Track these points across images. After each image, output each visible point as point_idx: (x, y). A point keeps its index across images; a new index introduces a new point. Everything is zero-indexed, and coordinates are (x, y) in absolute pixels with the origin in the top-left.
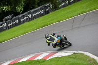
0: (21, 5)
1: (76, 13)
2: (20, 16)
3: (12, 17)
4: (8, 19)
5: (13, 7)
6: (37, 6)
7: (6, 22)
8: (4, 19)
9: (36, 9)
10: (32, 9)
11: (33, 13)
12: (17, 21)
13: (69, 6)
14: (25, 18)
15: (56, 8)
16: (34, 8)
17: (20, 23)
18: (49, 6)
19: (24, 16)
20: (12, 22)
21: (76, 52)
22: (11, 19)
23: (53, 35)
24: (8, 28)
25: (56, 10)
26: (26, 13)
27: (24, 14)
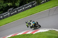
0: (18, 2)
1: (51, 7)
2: (18, 8)
3: (13, 9)
4: (11, 10)
5: (13, 3)
6: (27, 3)
7: (9, 12)
8: (8, 10)
9: (27, 5)
10: (24, 4)
11: (25, 6)
12: (16, 12)
13: (47, 3)
14: (21, 10)
15: (39, 4)
16: (26, 4)
17: (18, 13)
18: (35, 3)
19: (20, 9)
20: (13, 12)
21: (51, 29)
22: (12, 10)
23: (30, 21)
24: (11, 15)
25: (39, 5)
26: (21, 7)
27: (20, 7)
